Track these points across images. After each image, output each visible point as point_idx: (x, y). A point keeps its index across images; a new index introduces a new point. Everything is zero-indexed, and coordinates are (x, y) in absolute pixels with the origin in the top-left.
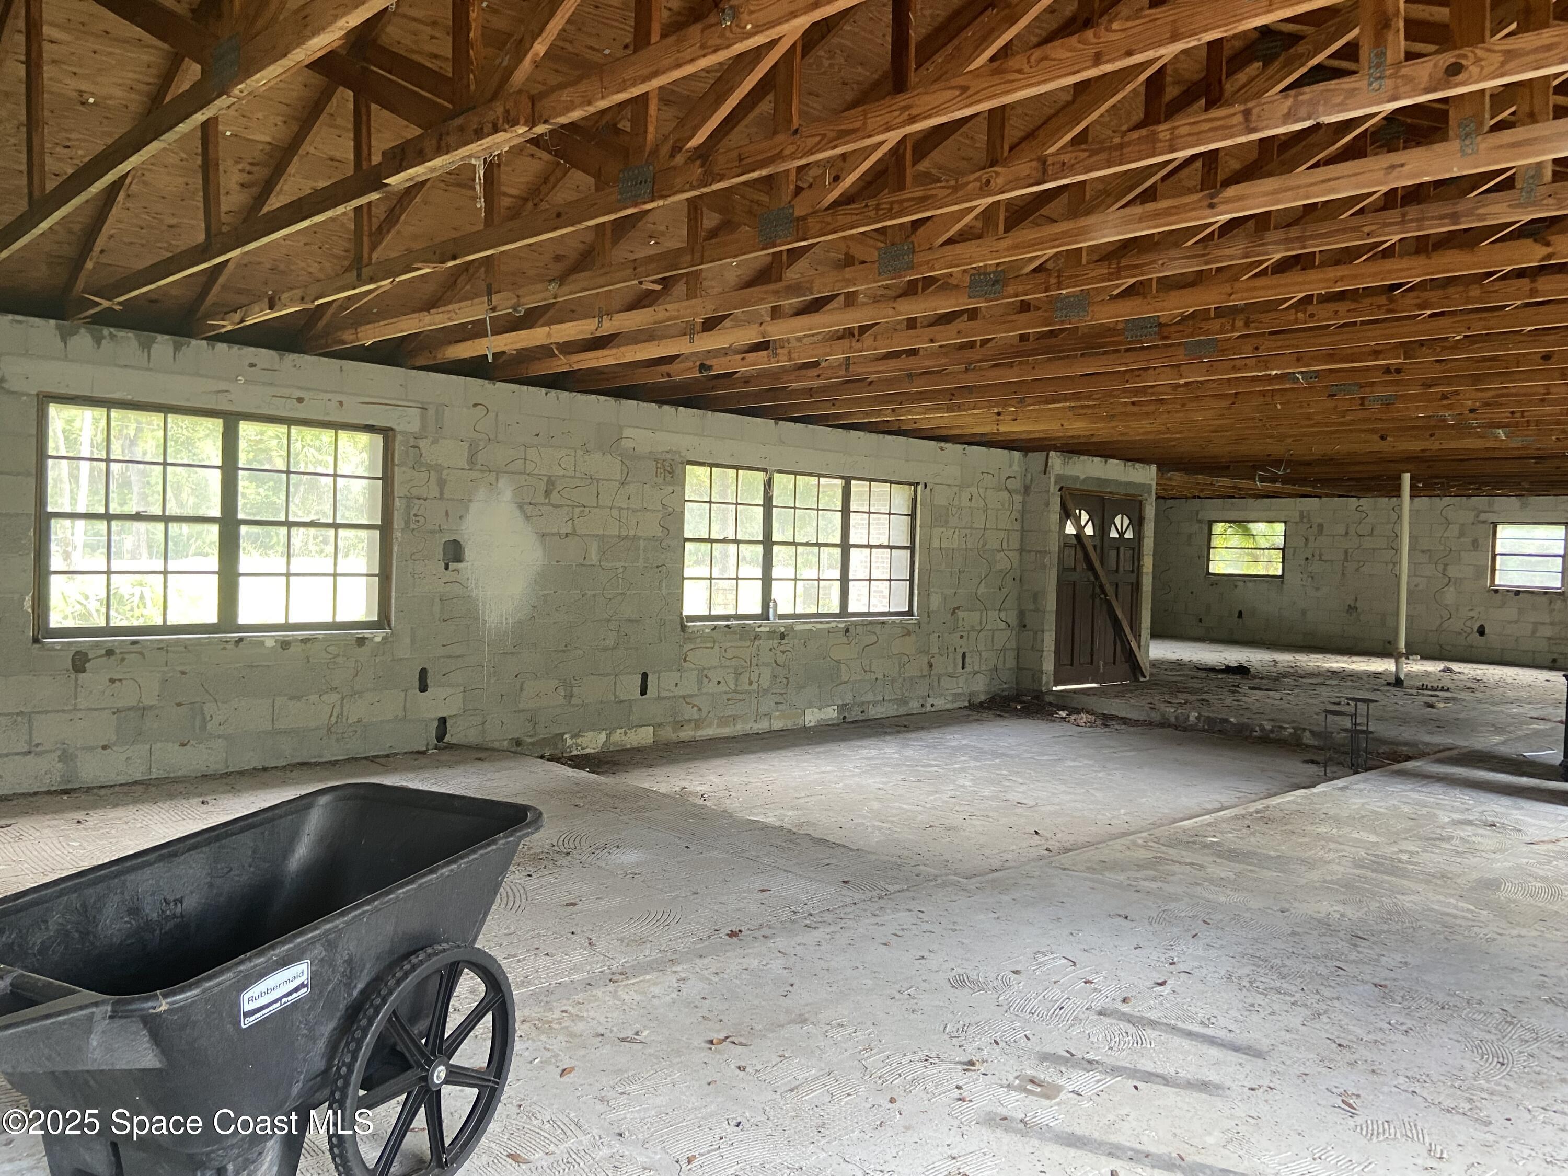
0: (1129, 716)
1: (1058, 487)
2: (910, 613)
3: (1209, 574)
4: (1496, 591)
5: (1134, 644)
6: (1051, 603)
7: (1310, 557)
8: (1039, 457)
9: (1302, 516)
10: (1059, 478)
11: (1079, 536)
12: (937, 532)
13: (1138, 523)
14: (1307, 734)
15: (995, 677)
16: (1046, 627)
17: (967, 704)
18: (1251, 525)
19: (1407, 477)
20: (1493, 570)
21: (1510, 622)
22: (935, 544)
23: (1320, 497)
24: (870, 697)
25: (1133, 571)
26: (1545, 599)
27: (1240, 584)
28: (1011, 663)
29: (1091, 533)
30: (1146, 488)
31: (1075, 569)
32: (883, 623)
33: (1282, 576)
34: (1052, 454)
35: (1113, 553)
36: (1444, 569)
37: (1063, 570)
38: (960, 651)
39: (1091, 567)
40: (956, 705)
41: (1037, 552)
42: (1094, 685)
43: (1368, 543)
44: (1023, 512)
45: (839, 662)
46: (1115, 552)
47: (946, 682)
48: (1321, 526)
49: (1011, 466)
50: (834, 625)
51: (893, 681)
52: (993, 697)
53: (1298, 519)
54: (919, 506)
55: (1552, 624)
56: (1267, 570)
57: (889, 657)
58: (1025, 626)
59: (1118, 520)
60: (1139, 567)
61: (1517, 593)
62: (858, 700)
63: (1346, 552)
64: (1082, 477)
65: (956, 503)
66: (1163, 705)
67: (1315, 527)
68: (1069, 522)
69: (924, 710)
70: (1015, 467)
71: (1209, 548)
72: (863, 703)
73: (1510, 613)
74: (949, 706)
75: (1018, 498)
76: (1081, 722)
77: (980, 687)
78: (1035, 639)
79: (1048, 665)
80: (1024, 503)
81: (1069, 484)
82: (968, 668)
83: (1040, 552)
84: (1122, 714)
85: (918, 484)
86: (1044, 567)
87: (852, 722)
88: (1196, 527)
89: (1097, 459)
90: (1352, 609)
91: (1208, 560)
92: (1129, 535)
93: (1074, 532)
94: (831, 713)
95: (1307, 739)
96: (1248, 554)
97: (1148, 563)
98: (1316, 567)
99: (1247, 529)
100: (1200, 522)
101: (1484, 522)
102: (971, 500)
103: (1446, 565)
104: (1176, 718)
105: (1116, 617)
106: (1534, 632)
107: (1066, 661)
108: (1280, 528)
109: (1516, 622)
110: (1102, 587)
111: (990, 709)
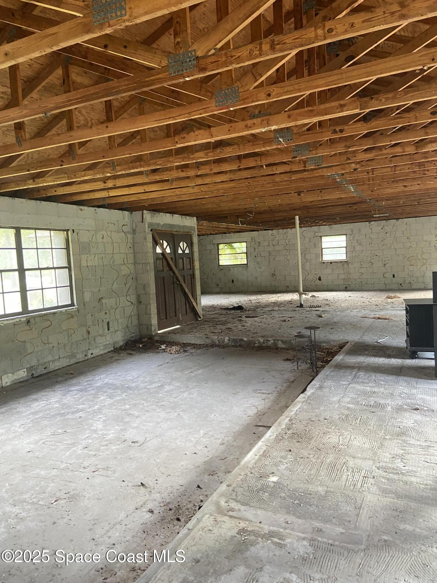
0: (196, 343)
1: (150, 230)
2: (72, 304)
3: (219, 265)
4: (324, 263)
5: (194, 304)
6: (153, 289)
7: (256, 255)
8: (138, 214)
9: (252, 239)
10: (150, 225)
11: (163, 254)
12: (84, 257)
13: (190, 245)
14: (280, 342)
15: (127, 331)
16: (151, 302)
17: (112, 349)
18: (233, 244)
19: (297, 217)
20: (322, 255)
21: (329, 274)
22: (84, 264)
23: (258, 231)
24: (50, 358)
25: (190, 269)
26: (341, 264)
27: (232, 269)
28: (135, 322)
29: (170, 252)
30: (192, 228)
31: (163, 270)
32: (54, 313)
33: (247, 264)
34: (145, 212)
35: (181, 261)
36: (305, 256)
37: (157, 272)
38: (106, 321)
39: (171, 269)
40: (106, 351)
41: (142, 264)
42: (178, 326)
43: (277, 248)
44: (134, 243)
45: (24, 342)
46: (182, 260)
47: (99, 340)
48: (259, 243)
49: (124, 219)
50: (18, 320)
51: (65, 346)
52: (127, 342)
53: (251, 240)
54: (70, 243)
55: (344, 273)
56: (241, 262)
57: (61, 333)
58: (141, 302)
59: (181, 244)
60: (193, 267)
61: (331, 263)
62: (41, 362)
63: (269, 253)
64: (162, 224)
65: (94, 240)
66: (211, 334)
67: (257, 243)
68: (158, 247)
69: (86, 358)
70: (126, 219)
71: (219, 255)
72: (45, 363)
73: (329, 271)
74: (102, 352)
75: (130, 236)
76: (173, 352)
77: (119, 338)
78: (146, 309)
79: (154, 321)
80: (133, 238)
81: (155, 227)
82: (111, 329)
83: (144, 263)
84: (193, 342)
85: (68, 230)
86: (147, 271)
87: (38, 377)
88: (212, 246)
89: (168, 215)
90: (273, 275)
91: (219, 260)
92: (187, 251)
93: (161, 252)
94: (22, 374)
95: (280, 345)
96: (234, 256)
97: (197, 264)
98: (259, 259)
99: (232, 246)
100: (214, 244)
101: (317, 236)
102: (103, 238)
103: (305, 254)
104: (219, 341)
105: (185, 291)
106: (338, 277)
107: (163, 317)
108: (244, 244)
109: (331, 274)
110: (177, 278)
111: (125, 349)
